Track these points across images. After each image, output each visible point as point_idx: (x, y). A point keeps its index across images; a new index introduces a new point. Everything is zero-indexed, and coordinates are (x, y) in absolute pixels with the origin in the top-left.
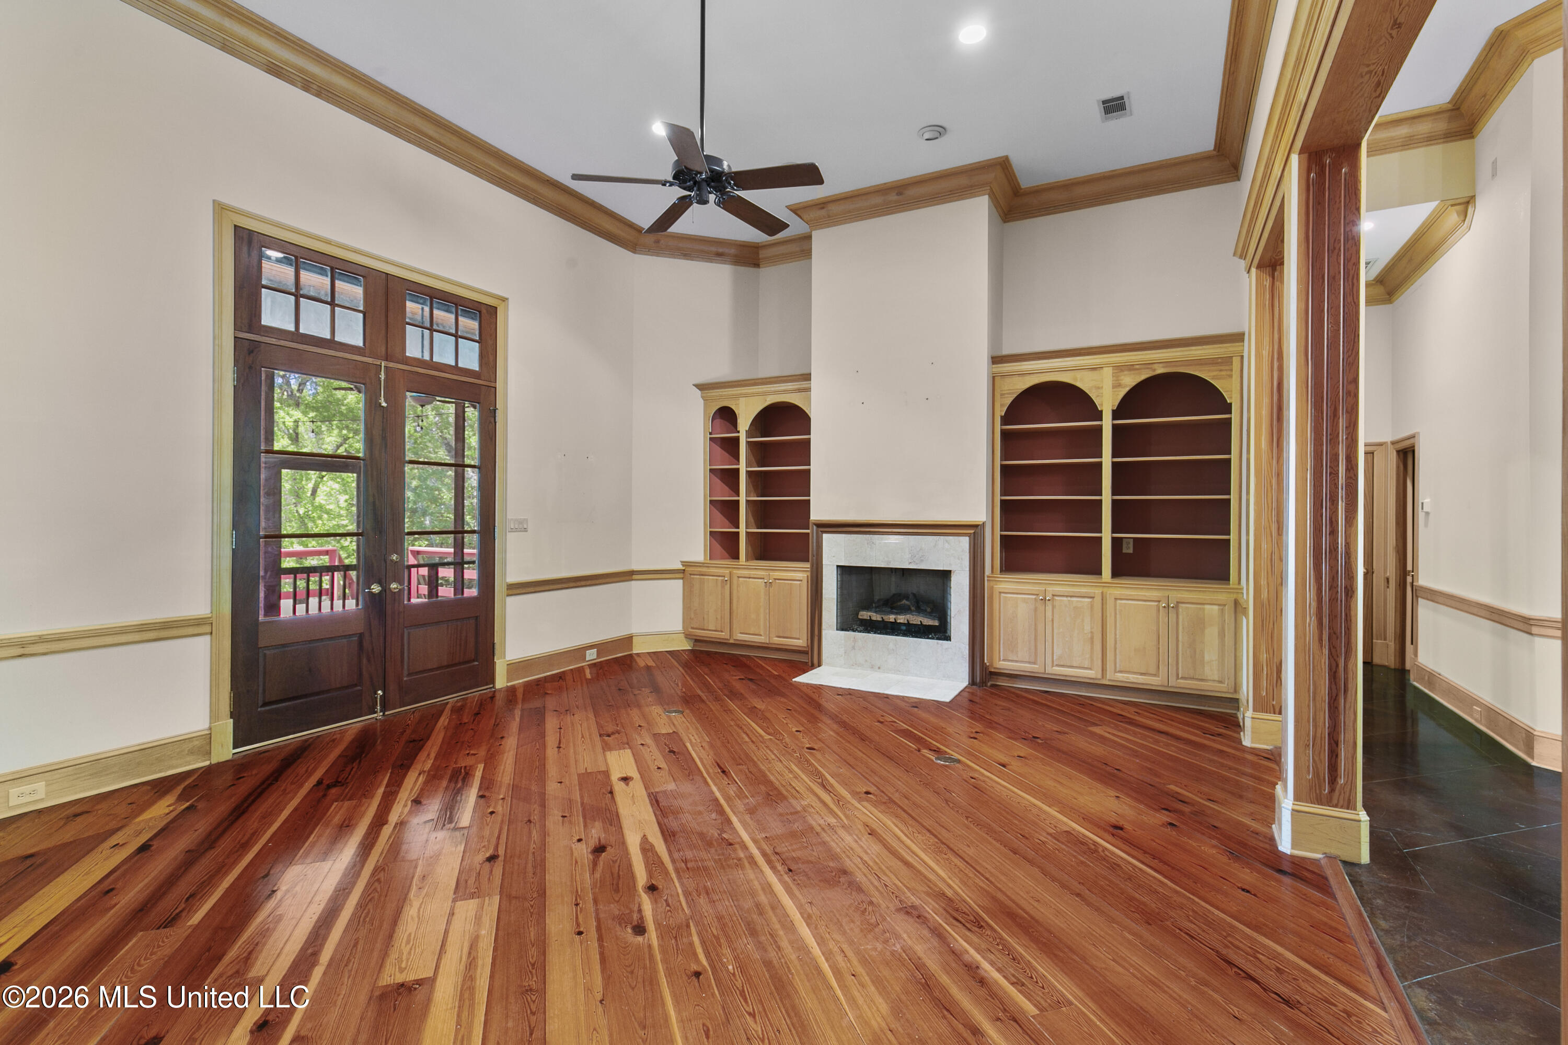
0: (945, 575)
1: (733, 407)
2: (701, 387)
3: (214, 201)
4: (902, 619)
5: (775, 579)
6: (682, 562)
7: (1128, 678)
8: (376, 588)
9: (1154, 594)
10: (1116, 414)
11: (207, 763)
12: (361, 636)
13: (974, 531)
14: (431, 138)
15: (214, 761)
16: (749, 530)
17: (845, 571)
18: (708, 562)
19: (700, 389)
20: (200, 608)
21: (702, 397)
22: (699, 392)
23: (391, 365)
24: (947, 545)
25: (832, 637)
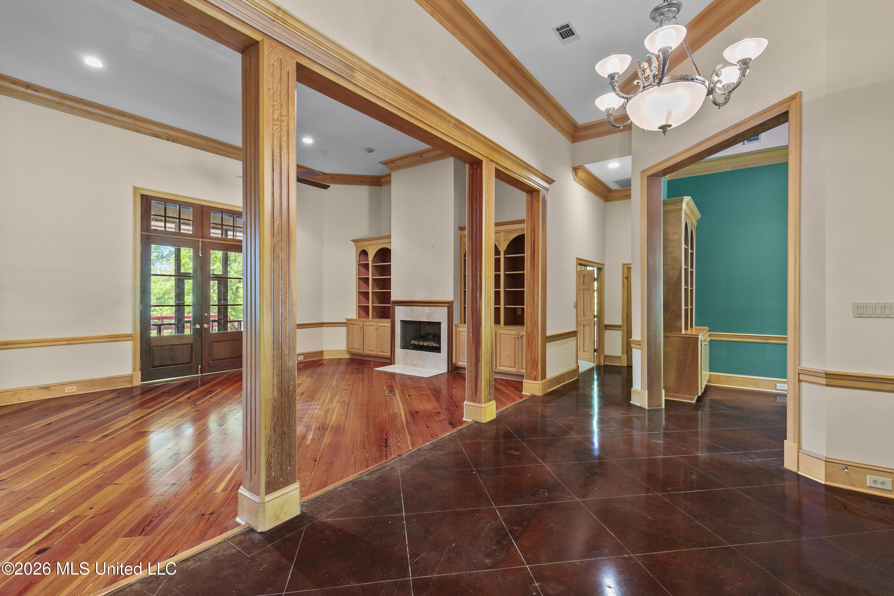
0: (439, 323)
1: (367, 250)
2: (354, 241)
3: (133, 186)
4: (426, 344)
5: (379, 326)
6: (346, 319)
7: (504, 369)
8: (198, 326)
9: (514, 332)
10: (506, 252)
11: (131, 386)
12: (192, 344)
13: (449, 305)
14: (221, 150)
15: (134, 385)
16: (373, 305)
17: (404, 323)
18: (358, 319)
19: (354, 242)
20: (129, 330)
21: (355, 245)
22: (353, 243)
23: (204, 240)
24: (439, 311)
25: (399, 351)
